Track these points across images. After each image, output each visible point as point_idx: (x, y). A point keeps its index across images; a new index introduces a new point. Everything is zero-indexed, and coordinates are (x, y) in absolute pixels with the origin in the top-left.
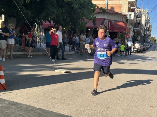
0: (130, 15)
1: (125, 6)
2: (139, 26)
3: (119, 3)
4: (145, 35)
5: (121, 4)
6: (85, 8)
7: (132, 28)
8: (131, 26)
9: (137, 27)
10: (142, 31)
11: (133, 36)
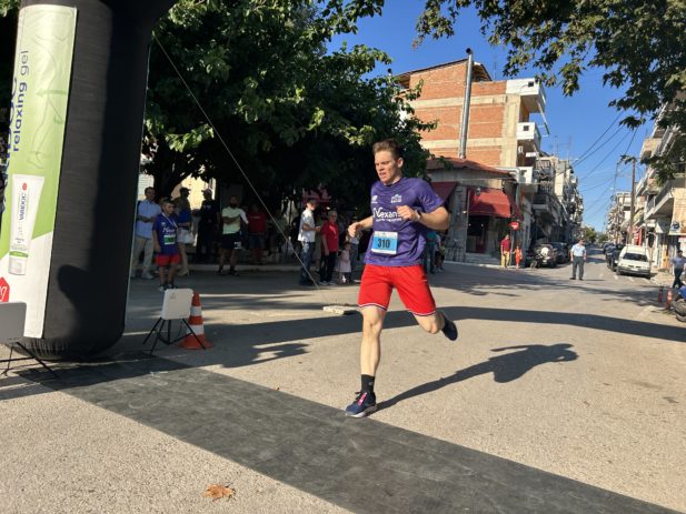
0: (523, 173)
1: (509, 152)
2: (548, 200)
3: (493, 144)
4: (564, 223)
5: (500, 147)
7: (529, 206)
8: (525, 202)
9: (543, 202)
10: (554, 214)
11: (533, 225)
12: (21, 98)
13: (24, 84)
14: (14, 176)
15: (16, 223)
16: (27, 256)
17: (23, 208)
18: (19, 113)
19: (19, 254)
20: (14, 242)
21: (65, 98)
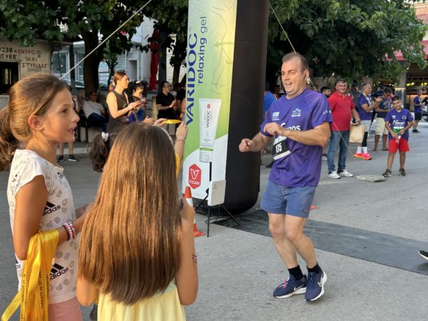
6: (400, 34)
12: (202, 49)
13: (204, 39)
14: (200, 99)
15: (203, 129)
16: (212, 150)
17: (208, 120)
18: (202, 58)
19: (206, 149)
20: (202, 142)
21: (233, 46)
